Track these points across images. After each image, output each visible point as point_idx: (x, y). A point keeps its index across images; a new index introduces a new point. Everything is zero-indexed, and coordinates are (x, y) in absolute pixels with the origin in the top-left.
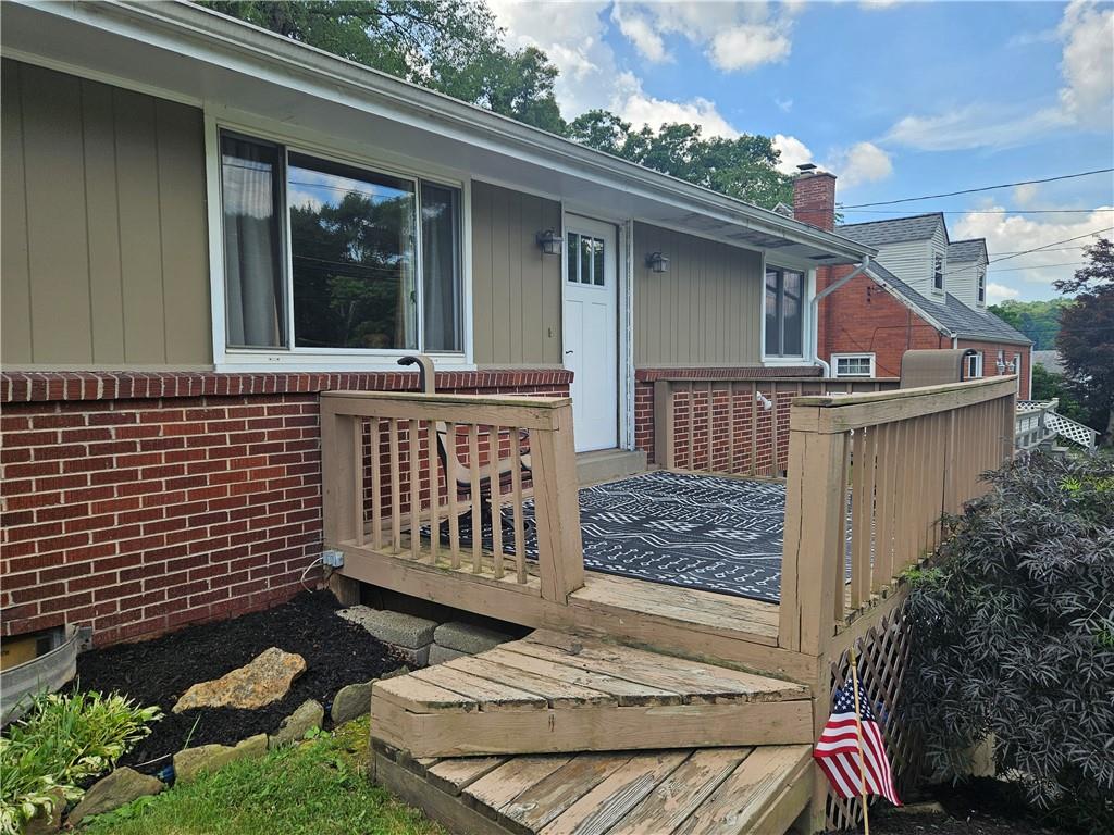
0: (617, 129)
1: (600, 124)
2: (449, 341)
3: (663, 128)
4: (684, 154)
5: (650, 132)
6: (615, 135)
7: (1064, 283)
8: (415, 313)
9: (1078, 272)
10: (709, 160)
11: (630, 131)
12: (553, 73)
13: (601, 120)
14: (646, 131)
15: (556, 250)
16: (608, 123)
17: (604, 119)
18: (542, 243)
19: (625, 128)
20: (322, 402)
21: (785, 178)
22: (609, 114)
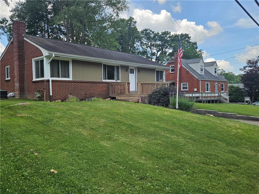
0: (151, 33)
1: (147, 32)
2: (118, 79)
3: (162, 33)
4: (167, 38)
5: (159, 34)
6: (151, 34)
7: (241, 69)
8: (116, 77)
9: (244, 67)
10: (173, 40)
11: (154, 33)
12: (135, 22)
13: (147, 31)
14: (158, 33)
15: (128, 71)
16: (149, 31)
17: (148, 30)
18: (127, 70)
19: (153, 32)
20: (109, 84)
21: (192, 43)
22: (149, 29)
